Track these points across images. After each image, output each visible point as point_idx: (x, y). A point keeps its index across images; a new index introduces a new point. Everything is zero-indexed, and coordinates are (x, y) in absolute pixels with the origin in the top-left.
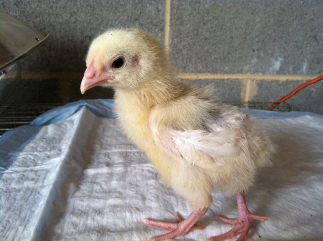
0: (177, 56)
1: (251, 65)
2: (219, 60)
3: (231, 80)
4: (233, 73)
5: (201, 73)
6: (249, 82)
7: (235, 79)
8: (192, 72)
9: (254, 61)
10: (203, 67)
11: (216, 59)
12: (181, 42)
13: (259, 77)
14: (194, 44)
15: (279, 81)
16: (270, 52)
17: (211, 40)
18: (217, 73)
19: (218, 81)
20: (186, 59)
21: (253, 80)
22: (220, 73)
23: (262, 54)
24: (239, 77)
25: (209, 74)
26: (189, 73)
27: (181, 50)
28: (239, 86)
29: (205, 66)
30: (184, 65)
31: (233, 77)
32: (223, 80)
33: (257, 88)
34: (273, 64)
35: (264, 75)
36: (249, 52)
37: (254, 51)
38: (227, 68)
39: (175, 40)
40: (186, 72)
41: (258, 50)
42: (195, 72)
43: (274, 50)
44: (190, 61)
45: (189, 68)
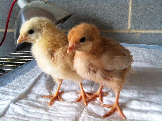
0: (135, 21)
2: (158, 23)
5: (147, 29)
10: (149, 27)
11: (156, 23)
12: (137, 14)
14: (144, 15)
17: (154, 13)
18: (156, 30)
19: (157, 34)
20: (140, 23)
22: (158, 30)
25: (152, 30)
26: (141, 30)
27: (137, 18)
29: (149, 26)
30: (138, 26)
32: (160, 33)
39: (134, 13)
40: (140, 29)
42: (144, 29)
44: (142, 23)
45: (141, 27)
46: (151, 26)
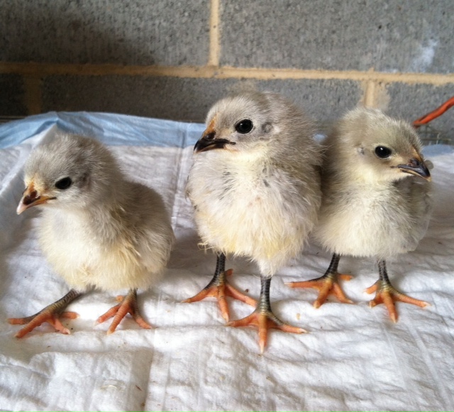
0: (233, 36)
1: (375, 55)
2: (314, 45)
3: (338, 83)
4: (341, 69)
5: (279, 67)
6: (372, 85)
7: (345, 81)
8: (263, 65)
9: (382, 46)
10: (284, 57)
11: (309, 42)
12: (241, 10)
13: (392, 77)
14: (265, 15)
15: (431, 85)
16: (411, 29)
17: (298, 6)
18: (309, 68)
19: (312, 83)
20: (252, 42)
21: (380, 83)
22: (316, 69)
23: (397, 35)
24: (354, 76)
25: (294, 69)
26: (258, 67)
27: (242, 25)
28: (353, 93)
29: (286, 55)
30: (248, 53)
31: (342, 76)
32: (323, 81)
33: (388, 97)
34: (420, 53)
35: (401, 74)
36: (371, 30)
37: (380, 27)
38: (329, 59)
39: (231, 6)
40: (252, 66)
41: (388, 25)
42: (267, 66)
43: (421, 26)
44: (259, 44)
45: (256, 59)
46: (290, 55)
